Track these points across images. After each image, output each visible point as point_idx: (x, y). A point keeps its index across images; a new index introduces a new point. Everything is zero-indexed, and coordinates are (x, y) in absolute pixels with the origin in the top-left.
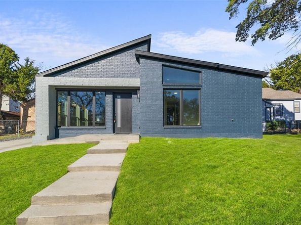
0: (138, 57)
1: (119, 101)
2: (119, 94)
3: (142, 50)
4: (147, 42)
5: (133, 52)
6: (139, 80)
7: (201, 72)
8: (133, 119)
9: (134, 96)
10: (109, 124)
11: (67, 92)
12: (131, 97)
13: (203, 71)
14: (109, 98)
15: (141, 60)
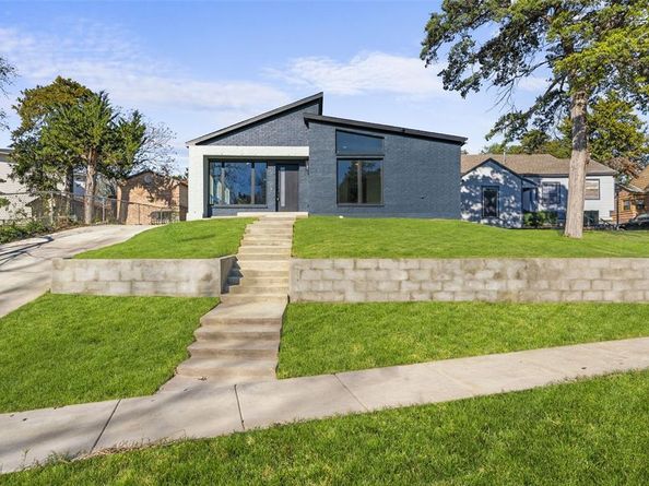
0: (307, 121)
1: (283, 174)
2: (283, 165)
3: (312, 111)
4: (318, 101)
5: (300, 113)
6: (308, 148)
7: (382, 138)
8: (300, 197)
9: (301, 168)
10: (271, 202)
11: (220, 164)
12: (298, 169)
13: (386, 136)
14: (271, 170)
15: (311, 124)
